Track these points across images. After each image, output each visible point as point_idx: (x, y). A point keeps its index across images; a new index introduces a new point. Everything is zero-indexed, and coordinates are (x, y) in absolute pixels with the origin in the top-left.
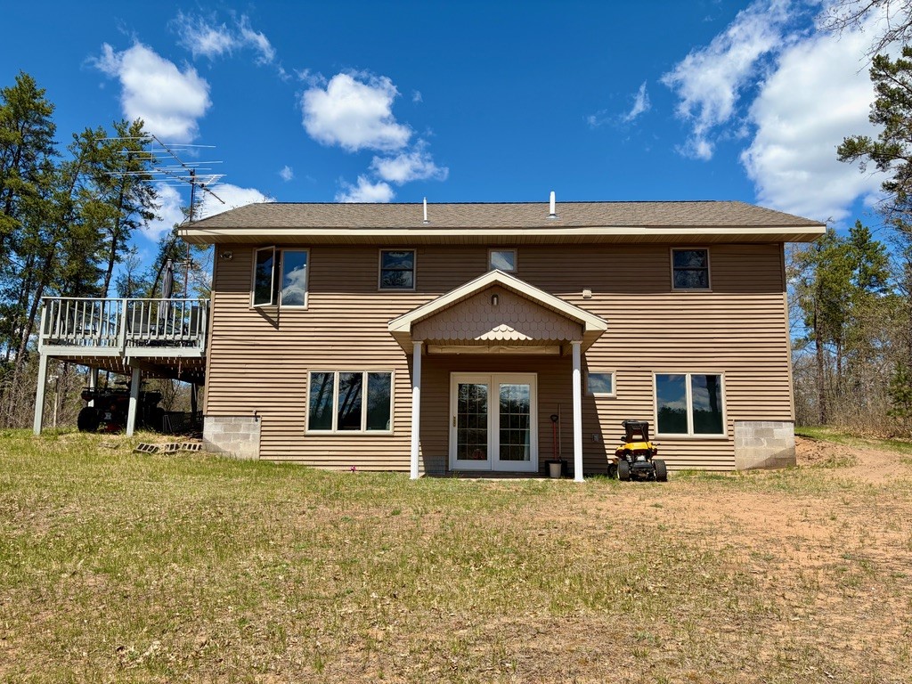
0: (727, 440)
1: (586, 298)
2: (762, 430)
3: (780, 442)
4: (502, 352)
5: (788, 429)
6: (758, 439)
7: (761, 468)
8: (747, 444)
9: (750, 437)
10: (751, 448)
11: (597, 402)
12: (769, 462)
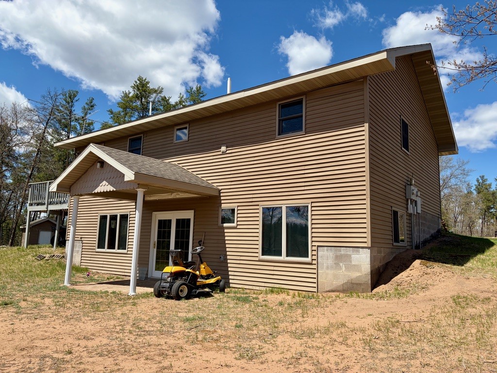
0: (311, 264)
1: (224, 153)
2: (341, 256)
3: (357, 268)
4: (178, 197)
5: (364, 256)
6: (337, 264)
7: (338, 291)
8: (327, 268)
9: (330, 262)
10: (330, 272)
11: (226, 231)
12: (345, 286)
